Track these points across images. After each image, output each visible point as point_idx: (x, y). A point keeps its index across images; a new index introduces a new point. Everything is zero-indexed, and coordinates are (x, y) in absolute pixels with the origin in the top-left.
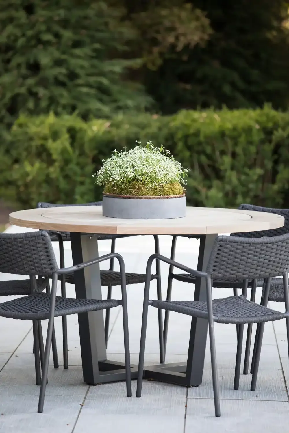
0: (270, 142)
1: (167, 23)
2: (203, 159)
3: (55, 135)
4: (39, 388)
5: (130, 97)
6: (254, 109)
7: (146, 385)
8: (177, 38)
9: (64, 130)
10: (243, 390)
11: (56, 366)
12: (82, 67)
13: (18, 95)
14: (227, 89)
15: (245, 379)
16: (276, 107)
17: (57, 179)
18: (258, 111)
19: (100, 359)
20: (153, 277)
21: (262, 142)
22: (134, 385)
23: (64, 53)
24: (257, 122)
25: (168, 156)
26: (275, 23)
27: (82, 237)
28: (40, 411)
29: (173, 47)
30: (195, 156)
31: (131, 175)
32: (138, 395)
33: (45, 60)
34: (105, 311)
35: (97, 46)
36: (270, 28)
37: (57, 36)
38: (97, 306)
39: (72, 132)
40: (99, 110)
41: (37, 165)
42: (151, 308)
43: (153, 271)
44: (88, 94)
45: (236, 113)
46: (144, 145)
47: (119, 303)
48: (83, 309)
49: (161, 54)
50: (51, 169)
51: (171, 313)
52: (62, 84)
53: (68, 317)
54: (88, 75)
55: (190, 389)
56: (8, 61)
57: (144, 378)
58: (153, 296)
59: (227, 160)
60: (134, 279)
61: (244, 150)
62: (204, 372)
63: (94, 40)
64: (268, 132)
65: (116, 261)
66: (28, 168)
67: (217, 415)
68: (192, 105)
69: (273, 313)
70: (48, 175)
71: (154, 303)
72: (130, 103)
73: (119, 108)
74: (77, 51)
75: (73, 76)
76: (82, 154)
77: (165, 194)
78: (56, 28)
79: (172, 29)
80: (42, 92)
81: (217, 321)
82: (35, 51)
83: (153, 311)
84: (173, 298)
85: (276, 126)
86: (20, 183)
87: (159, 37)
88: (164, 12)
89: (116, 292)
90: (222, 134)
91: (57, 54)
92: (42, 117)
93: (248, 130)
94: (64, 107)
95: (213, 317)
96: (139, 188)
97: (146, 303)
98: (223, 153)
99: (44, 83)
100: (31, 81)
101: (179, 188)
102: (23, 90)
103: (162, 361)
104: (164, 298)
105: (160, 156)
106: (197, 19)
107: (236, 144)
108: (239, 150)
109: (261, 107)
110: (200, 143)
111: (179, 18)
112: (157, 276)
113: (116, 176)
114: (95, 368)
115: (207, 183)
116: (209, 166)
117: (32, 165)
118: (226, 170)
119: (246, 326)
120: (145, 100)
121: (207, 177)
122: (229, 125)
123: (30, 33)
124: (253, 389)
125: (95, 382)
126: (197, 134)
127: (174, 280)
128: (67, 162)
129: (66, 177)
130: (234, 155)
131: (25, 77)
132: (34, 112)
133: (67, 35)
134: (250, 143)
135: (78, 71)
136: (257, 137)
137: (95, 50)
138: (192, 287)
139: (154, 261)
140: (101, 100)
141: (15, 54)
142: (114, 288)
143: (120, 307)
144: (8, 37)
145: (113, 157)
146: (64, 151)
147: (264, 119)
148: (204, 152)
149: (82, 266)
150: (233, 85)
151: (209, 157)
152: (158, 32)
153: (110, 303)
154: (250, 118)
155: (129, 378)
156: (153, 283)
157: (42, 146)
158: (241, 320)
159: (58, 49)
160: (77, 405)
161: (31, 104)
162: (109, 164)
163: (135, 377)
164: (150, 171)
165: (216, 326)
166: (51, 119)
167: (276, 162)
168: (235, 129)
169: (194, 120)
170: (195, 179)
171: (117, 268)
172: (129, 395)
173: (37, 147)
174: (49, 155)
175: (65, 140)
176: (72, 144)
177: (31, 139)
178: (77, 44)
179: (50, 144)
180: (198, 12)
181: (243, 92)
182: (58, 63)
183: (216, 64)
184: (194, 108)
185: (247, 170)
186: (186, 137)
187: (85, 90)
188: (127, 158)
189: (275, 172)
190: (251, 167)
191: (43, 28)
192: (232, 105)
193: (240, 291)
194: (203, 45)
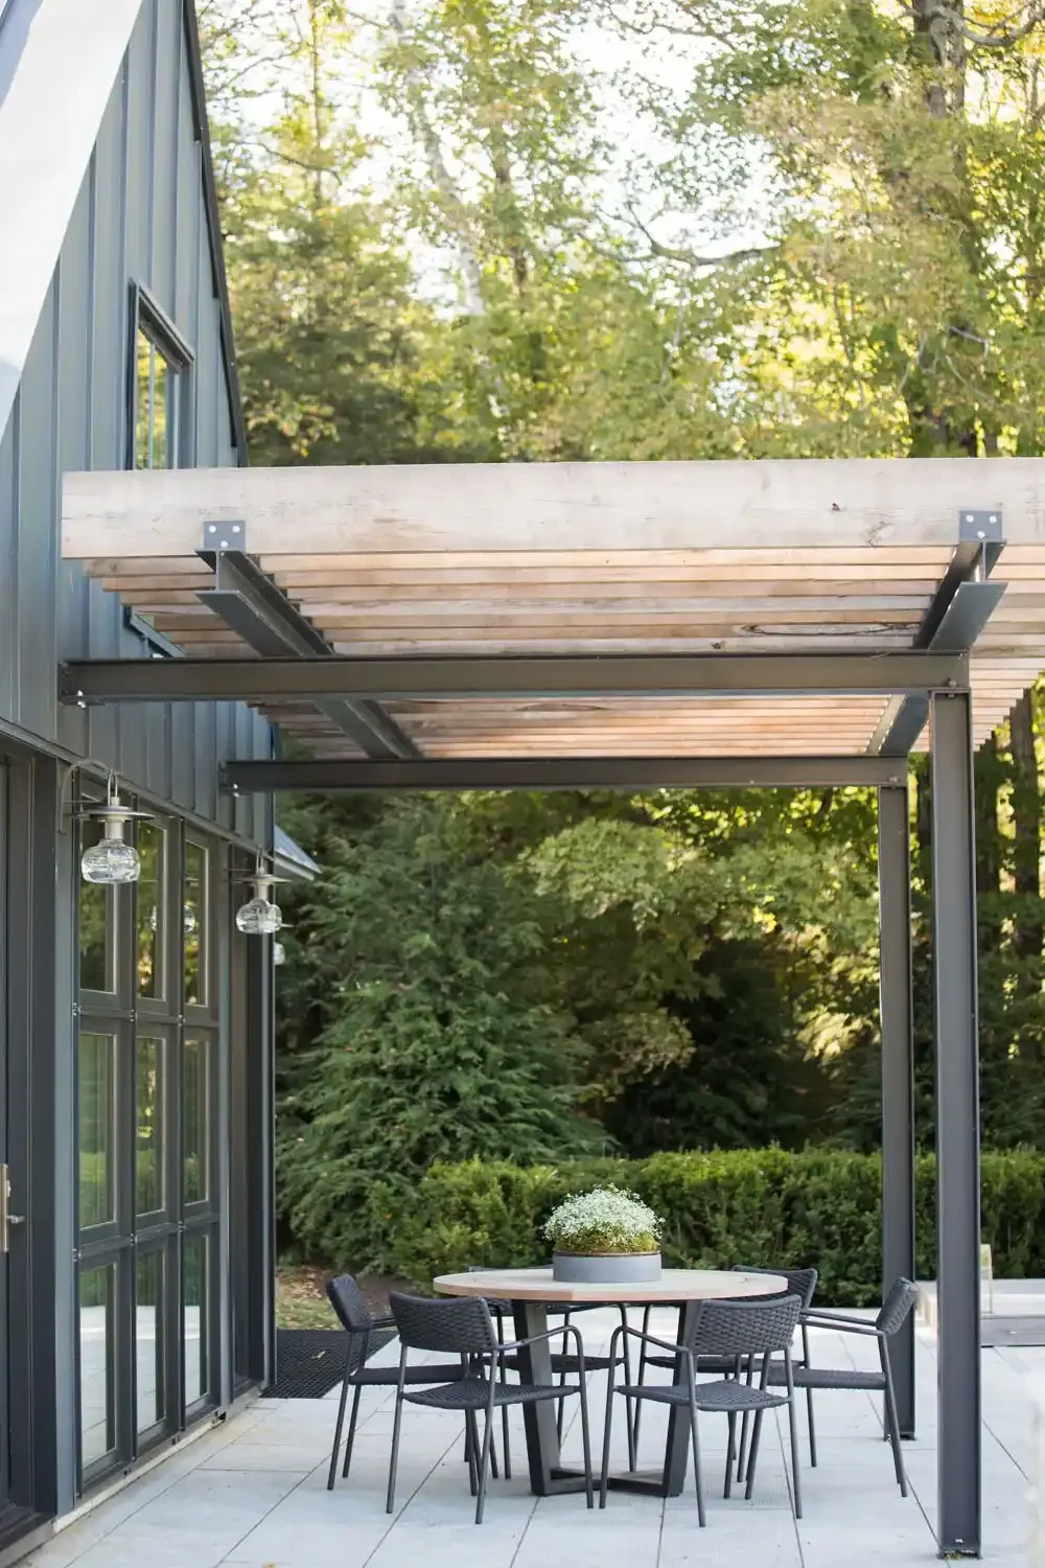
0: (780, 1193)
1: (632, 1036)
2: (688, 1217)
3: (482, 1187)
4: (475, 1499)
5: (585, 1136)
6: (758, 1149)
7: (610, 1496)
8: (645, 1055)
9: (495, 1180)
10: (737, 1498)
11: (495, 1474)
12: (517, 1095)
13: (428, 1135)
14: (721, 1124)
15: (738, 1488)
16: (785, 1147)
17: (486, 1249)
18: (762, 1152)
19: (552, 1465)
20: (619, 1361)
21: (769, 1194)
22: (596, 1496)
23: (492, 1077)
24: (761, 1166)
25: (637, 1201)
26: (786, 1033)
27: (528, 1306)
28: (478, 1521)
29: (640, 1067)
30: (678, 1213)
31: (589, 1226)
32: (602, 1506)
33: (464, 1086)
34: (557, 1400)
35: (537, 1066)
36: (780, 1041)
37: (482, 1053)
38: (546, 1393)
39: (506, 1183)
40: (541, 1154)
41: (457, 1228)
42: (616, 1395)
43: (620, 1354)
44: (525, 1132)
45: (732, 1155)
46: (605, 1188)
47: (576, 1389)
48: (530, 1396)
49: (622, 1078)
50: (478, 1234)
51: (644, 1402)
52: (490, 1119)
53: (509, 1407)
54: (525, 1106)
55: (668, 1500)
56: (415, 1089)
57: (609, 1488)
58: (619, 1381)
59: (721, 1219)
60: (595, 1364)
61: (744, 1204)
62: (686, 1480)
63: (533, 1057)
64: (777, 1181)
65: (571, 1335)
66: (444, 1232)
67: (702, 1524)
68: (672, 1146)
69: (772, 1398)
70: (472, 1243)
71: (620, 1390)
72: (585, 1144)
73: (570, 1151)
74: (511, 1073)
75: (503, 1107)
76: (520, 1212)
77: (634, 1251)
78: (481, 1043)
79: (639, 1043)
80: (460, 1130)
81: (702, 1409)
82: (452, 1074)
83: (619, 1400)
84: (646, 1383)
85: (787, 1171)
86: (434, 1254)
87: (621, 1055)
88: (628, 1020)
89: (572, 1379)
90: (713, 1184)
91: (484, 1079)
92: (463, 1164)
93: (749, 1178)
94: (492, 1151)
95: (696, 1404)
96: (601, 1244)
97: (611, 1389)
98: (715, 1209)
99: (464, 1118)
100: (446, 1116)
101: (651, 1242)
102: (436, 1128)
103: (632, 1469)
104: (634, 1382)
105: (627, 1203)
106: (675, 1030)
107: (732, 1197)
108: (736, 1204)
109: (766, 1144)
110: (683, 1196)
111: (649, 1026)
112: (625, 1360)
113: (571, 1228)
114: (546, 1476)
115: (695, 1252)
116: (696, 1227)
117: (450, 1228)
118: (719, 1233)
119: (739, 1415)
120: (604, 1141)
121: (694, 1244)
122: (722, 1171)
123: (443, 1050)
124: (747, 1497)
125: (547, 1491)
126: (679, 1183)
127: (647, 1365)
128: (499, 1224)
129: (498, 1245)
130: (730, 1212)
131: (437, 1111)
132: (453, 1157)
133: (495, 1050)
134: (753, 1195)
135: (511, 1100)
136: (762, 1187)
137: (535, 1072)
138: (670, 1372)
139: (621, 1334)
140: (543, 1141)
141: (422, 1080)
142: (568, 1375)
143: (577, 1395)
144: (415, 1056)
145: (566, 1204)
146: (494, 1209)
147: (770, 1162)
148: (689, 1209)
149: (527, 1341)
150: (730, 1119)
151: (696, 1215)
152: (619, 1048)
153: (564, 1391)
154: (751, 1161)
155: (590, 1487)
156: (620, 1370)
157: (465, 1203)
158: (732, 1407)
159: (483, 1071)
160: (526, 1518)
161: (445, 1148)
162: (560, 1212)
163: (597, 1486)
164: (613, 1220)
165: (700, 1415)
166: (476, 1164)
167: (789, 1221)
168: (730, 1176)
169: (675, 1165)
170: (676, 1245)
171: (572, 1351)
172: (590, 1506)
173: (457, 1204)
174: (474, 1214)
175: (496, 1192)
176: (505, 1199)
177: (450, 1193)
178: (511, 1064)
179: (476, 1199)
180: (676, 1021)
181: (744, 1129)
182: (483, 1090)
183: (705, 1089)
184: (676, 1151)
185: (748, 1232)
186: (664, 1187)
187: (521, 1126)
188: (585, 1206)
189: (787, 1236)
190: (753, 1228)
191: (463, 1042)
192: (727, 1144)
193: (731, 1376)
194: (682, 1065)
